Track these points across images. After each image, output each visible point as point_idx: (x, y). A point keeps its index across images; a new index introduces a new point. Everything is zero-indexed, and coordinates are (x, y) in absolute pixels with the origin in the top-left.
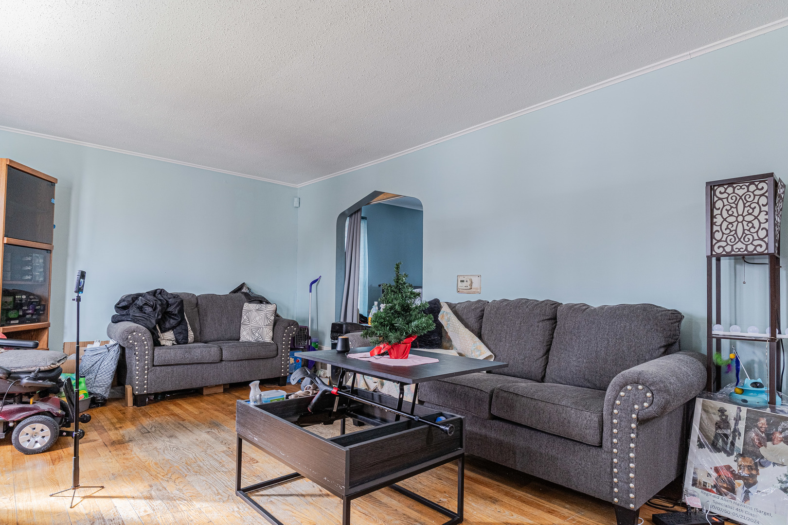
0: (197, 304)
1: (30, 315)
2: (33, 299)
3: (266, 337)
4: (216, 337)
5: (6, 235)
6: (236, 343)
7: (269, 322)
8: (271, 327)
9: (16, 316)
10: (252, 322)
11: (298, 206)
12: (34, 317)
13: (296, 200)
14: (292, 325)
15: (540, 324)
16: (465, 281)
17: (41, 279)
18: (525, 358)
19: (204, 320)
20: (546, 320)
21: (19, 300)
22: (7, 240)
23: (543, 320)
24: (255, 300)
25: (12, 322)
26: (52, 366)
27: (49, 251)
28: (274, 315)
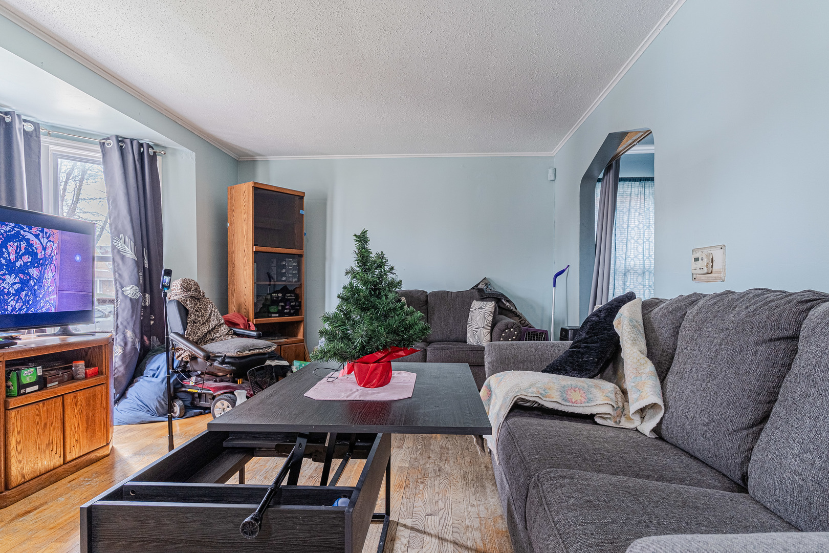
0: (426, 302)
1: (288, 310)
2: (289, 296)
3: (484, 341)
4: (440, 337)
5: (255, 245)
6: (461, 345)
7: (486, 323)
8: (489, 330)
9: (276, 311)
10: (474, 323)
11: (553, 179)
12: (292, 312)
13: (551, 172)
14: (512, 328)
15: (761, 349)
16: (700, 259)
17: (295, 280)
18: (709, 423)
19: (431, 319)
20: (779, 339)
21: (276, 298)
22: (256, 248)
23: (771, 340)
24: (489, 297)
25: (273, 315)
26: (238, 353)
27: (301, 256)
28: (492, 315)
